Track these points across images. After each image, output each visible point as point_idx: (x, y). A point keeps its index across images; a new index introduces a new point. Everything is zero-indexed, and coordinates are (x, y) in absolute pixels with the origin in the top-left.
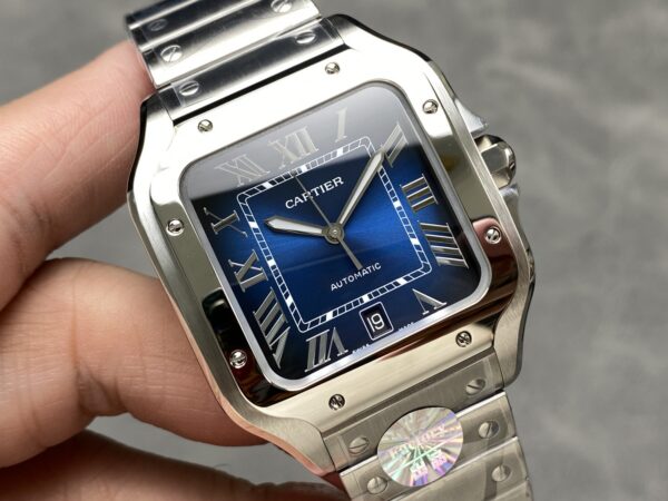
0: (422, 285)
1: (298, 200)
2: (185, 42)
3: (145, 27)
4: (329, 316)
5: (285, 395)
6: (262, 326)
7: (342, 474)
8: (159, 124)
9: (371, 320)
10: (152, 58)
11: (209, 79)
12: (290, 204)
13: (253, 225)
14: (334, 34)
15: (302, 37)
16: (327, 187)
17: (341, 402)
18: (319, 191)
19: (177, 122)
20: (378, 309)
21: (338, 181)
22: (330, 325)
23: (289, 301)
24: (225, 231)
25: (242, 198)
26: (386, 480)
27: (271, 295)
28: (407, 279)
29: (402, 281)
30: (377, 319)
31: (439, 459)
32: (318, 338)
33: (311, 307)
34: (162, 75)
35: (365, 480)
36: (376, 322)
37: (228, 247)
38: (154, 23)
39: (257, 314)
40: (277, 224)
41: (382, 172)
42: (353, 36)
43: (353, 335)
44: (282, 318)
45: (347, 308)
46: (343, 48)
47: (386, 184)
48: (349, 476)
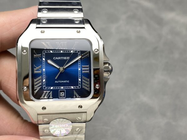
0: (77, 90)
1: (57, 58)
2: (49, 10)
3: (43, 2)
4: (52, 88)
5: (32, 100)
6: (35, 83)
7: (39, 125)
8: (33, 26)
9: (61, 93)
10: (40, 10)
11: (50, 21)
12: (55, 58)
13: (44, 59)
14: (84, 24)
15: (76, 21)
16: (65, 58)
17: (45, 108)
18: (63, 58)
19: (37, 28)
20: (64, 91)
21: (68, 58)
22: (51, 90)
23: (44, 80)
24: (37, 58)
25: (44, 52)
26: (50, 131)
27: (40, 77)
28: (74, 87)
29: (72, 87)
30: (63, 93)
31: (64, 132)
32: (47, 92)
33: (48, 84)
34: (40, 15)
35: (44, 129)
36: (62, 94)
37: (35, 61)
38: (46, 3)
39: (35, 80)
40: (49, 62)
41: (79, 60)
42: (87, 26)
43: (56, 95)
44: (40, 84)
45: (57, 88)
46: (84, 28)
47: (79, 63)
48: (41, 127)
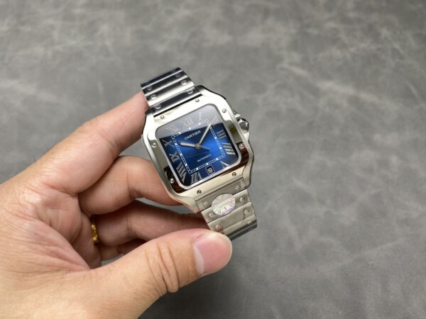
1: (188, 137)
2: (157, 94)
3: (146, 89)
4: (197, 169)
5: (184, 190)
6: (179, 172)
7: (202, 212)
8: (150, 117)
9: (209, 170)
10: (149, 98)
11: (164, 104)
12: (186, 138)
13: (176, 144)
14: (198, 91)
15: (190, 92)
16: (196, 133)
17: (201, 192)
18: (194, 134)
19: (155, 116)
20: (210, 167)
22: (197, 171)
23: (186, 165)
24: (168, 146)
25: (173, 137)
26: (214, 214)
27: (181, 164)
28: (219, 158)
29: (217, 159)
31: (228, 207)
32: (194, 175)
33: (192, 166)
34: (151, 103)
35: (208, 214)
36: (210, 170)
37: (169, 150)
38: (149, 88)
39: (177, 169)
40: (182, 144)
41: (211, 129)
42: (204, 92)
43: (204, 174)
44: (184, 170)
45: (202, 166)
46: (200, 95)
47: (213, 132)
48: (203, 213)
